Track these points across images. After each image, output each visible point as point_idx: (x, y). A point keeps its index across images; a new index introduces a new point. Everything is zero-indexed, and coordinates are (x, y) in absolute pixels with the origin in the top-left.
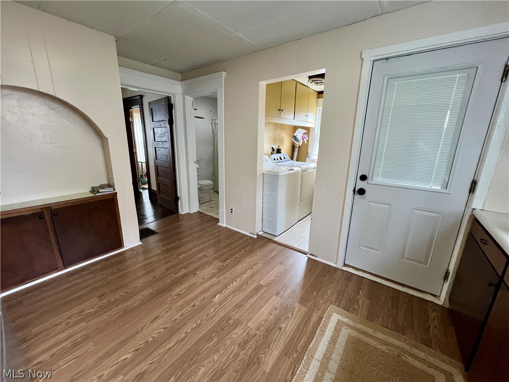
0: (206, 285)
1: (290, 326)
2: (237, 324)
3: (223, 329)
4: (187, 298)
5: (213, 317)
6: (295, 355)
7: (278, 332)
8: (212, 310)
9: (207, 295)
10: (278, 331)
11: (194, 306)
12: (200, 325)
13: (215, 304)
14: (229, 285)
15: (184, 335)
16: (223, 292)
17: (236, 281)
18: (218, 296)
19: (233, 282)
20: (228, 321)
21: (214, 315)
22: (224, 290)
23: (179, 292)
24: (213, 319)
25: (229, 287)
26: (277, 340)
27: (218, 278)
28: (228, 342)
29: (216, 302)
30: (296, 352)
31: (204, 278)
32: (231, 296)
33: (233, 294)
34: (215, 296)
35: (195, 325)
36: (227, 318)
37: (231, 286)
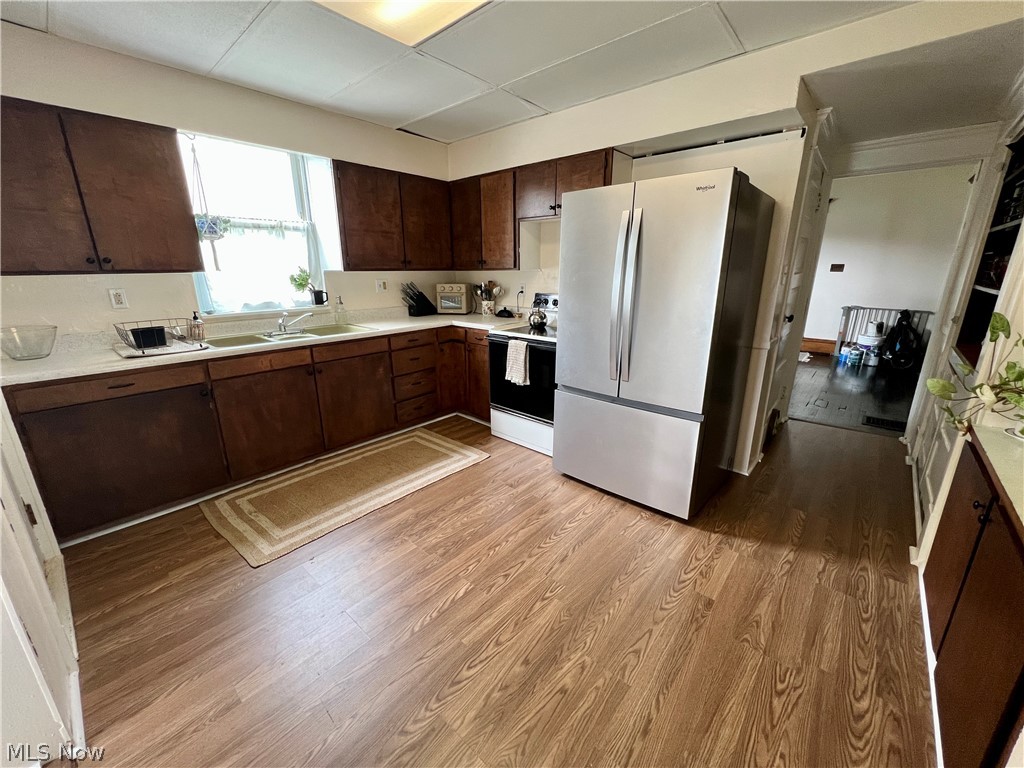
0: (489, 622)
2: (433, 548)
3: (456, 543)
4: (525, 591)
5: (471, 558)
8: (471, 568)
9: (484, 596)
11: (506, 575)
12: (490, 548)
13: (466, 578)
14: (433, 621)
15: (510, 539)
16: (448, 603)
17: (413, 633)
18: (461, 593)
19: (422, 628)
20: (445, 554)
21: (467, 561)
22: (446, 607)
23: (546, 605)
24: (469, 555)
25: (434, 615)
27: (460, 644)
28: (449, 530)
29: (465, 581)
31: (498, 644)
32: (434, 591)
33: (428, 596)
34: (466, 593)
35: (497, 549)
36: (447, 556)
37: (428, 618)
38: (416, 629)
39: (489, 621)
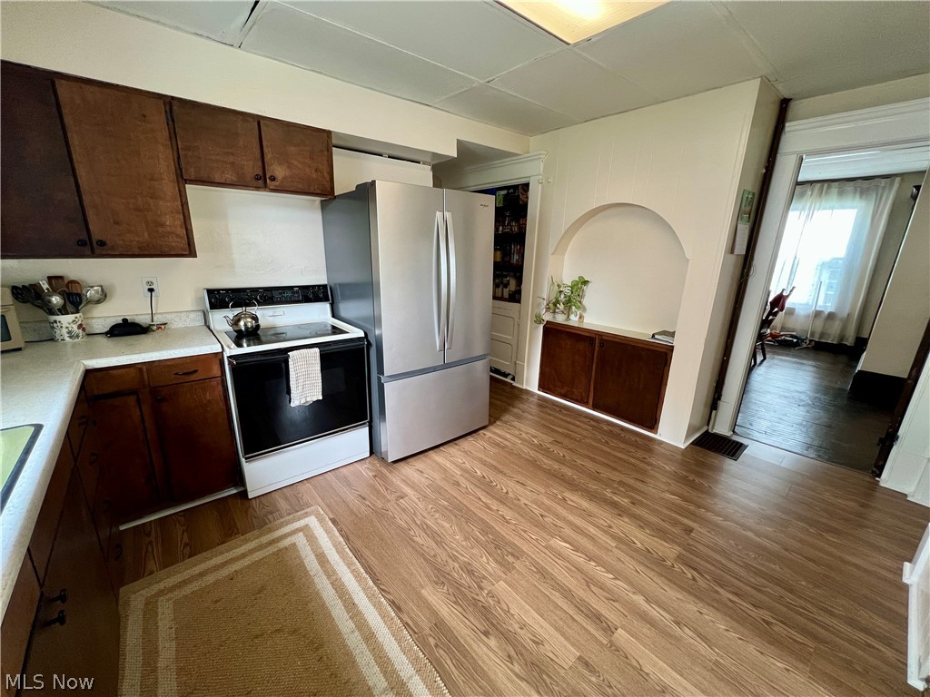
0: (594, 531)
1: (489, 656)
2: (502, 563)
3: (497, 547)
5: (521, 536)
6: (432, 642)
7: (478, 626)
8: (534, 537)
9: (567, 530)
10: (483, 629)
11: (543, 516)
12: (507, 522)
13: (547, 540)
14: (600, 565)
15: (495, 508)
16: (579, 554)
18: (566, 545)
20: (513, 555)
21: (525, 539)
22: (583, 556)
24: (517, 538)
25: (594, 564)
26: (466, 621)
27: (617, 547)
28: (476, 552)
29: (553, 543)
30: (437, 646)
31: (610, 527)
32: (567, 564)
33: (572, 568)
34: (566, 542)
35: (508, 518)
36: (517, 554)
37: (598, 568)
38: (611, 576)
39: (591, 530)
